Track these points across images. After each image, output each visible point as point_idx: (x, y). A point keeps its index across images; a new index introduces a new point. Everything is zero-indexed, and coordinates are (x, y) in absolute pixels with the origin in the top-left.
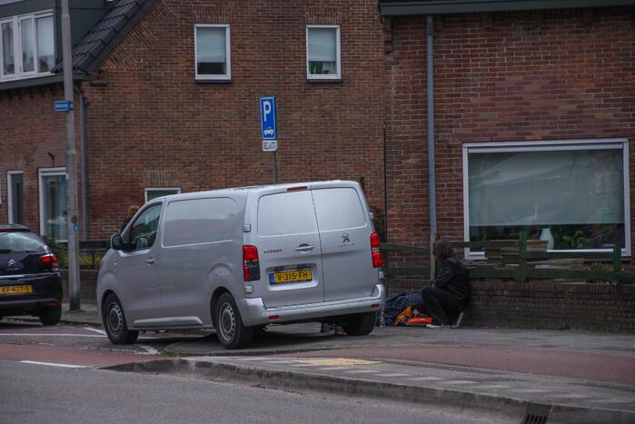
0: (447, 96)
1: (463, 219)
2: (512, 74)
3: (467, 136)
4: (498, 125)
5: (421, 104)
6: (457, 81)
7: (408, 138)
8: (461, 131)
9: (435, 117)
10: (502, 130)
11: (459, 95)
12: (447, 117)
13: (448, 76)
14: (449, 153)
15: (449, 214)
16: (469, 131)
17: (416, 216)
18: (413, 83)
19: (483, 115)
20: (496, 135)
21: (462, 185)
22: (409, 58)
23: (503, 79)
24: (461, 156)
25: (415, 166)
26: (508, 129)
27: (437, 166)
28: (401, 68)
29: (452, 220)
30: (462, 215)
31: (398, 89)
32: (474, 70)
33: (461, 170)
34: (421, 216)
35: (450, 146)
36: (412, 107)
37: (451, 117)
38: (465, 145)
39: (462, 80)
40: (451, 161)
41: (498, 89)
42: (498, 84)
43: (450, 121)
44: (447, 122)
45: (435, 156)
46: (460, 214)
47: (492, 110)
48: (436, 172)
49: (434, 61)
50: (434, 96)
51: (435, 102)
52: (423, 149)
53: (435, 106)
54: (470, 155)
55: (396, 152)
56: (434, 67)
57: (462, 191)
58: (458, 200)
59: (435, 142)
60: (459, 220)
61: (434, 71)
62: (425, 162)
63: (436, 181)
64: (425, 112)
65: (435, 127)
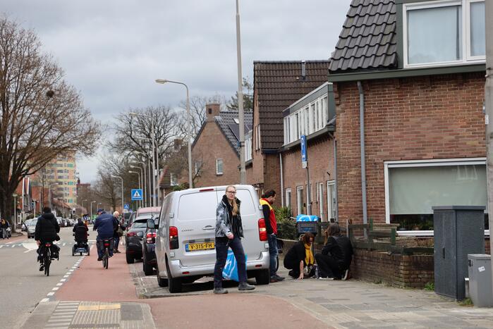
0: (373, 131)
1: (385, 210)
2: (414, 117)
3: (386, 157)
4: (406, 149)
5: (357, 136)
6: (380, 122)
7: (350, 158)
8: (383, 153)
9: (365, 145)
10: (407, 153)
11: (381, 131)
12: (374, 145)
13: (374, 119)
14: (375, 167)
15: (375, 207)
16: (387, 153)
17: (355, 208)
18: (353, 123)
19: (396, 143)
20: (404, 156)
21: (384, 188)
22: (351, 108)
23: (408, 121)
24: (383, 169)
25: (355, 176)
26: (412, 152)
27: (366, 176)
28: (345, 115)
29: (378, 210)
30: (385, 207)
31: (344, 128)
32: (390, 115)
33: (383, 178)
34: (358, 207)
35: (375, 164)
36: (353, 139)
37: (377, 145)
38: (385, 162)
39: (383, 122)
40: (377, 172)
41: (405, 127)
42: (405, 124)
43: (376, 148)
44: (374, 148)
45: (366, 170)
46: (382, 207)
47: (401, 140)
48: (366, 180)
49: (365, 110)
50: (365, 132)
51: (365, 135)
52: (358, 165)
53: (365, 138)
54: (389, 168)
55: (343, 168)
56: (365, 113)
57: (384, 192)
58: (381, 198)
59: (366, 161)
60: (381, 210)
61: (365, 116)
62: (360, 173)
63: (367, 186)
64: (360, 142)
65: (365, 151)
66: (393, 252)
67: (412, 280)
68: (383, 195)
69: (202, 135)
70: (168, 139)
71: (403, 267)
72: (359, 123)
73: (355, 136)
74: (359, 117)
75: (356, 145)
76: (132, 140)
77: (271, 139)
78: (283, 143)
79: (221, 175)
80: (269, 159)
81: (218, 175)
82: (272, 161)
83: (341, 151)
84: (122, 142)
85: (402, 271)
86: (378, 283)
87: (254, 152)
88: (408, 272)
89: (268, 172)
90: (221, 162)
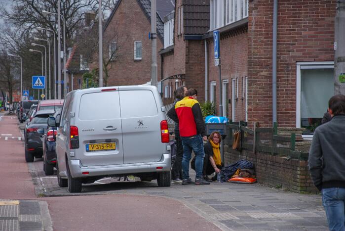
0: (287, 30)
1: (295, 113)
2: (329, 16)
3: (299, 57)
4: (319, 50)
5: (269, 35)
6: (294, 20)
7: (261, 58)
8: (296, 54)
9: (278, 44)
10: (321, 54)
11: (294, 30)
12: (287, 44)
13: (288, 17)
14: (286, 68)
15: (286, 110)
16: (300, 54)
17: (266, 110)
18: (266, 21)
19: (310, 43)
20: (317, 57)
21: (295, 90)
22: (264, 5)
23: (323, 19)
24: (295, 71)
25: (266, 77)
26: (326, 53)
27: (278, 77)
28: (258, 12)
29: (288, 113)
30: (295, 110)
31: (256, 25)
32: (305, 13)
33: (295, 80)
34: (268, 110)
35: (288, 64)
36: (265, 38)
37: (289, 44)
38: (298, 63)
39: (297, 20)
40: (288, 74)
41: (320, 26)
42: (320, 23)
43: (289, 48)
44: (286, 48)
45: (278, 71)
46: (293, 110)
47: (316, 40)
48: (277, 81)
49: (278, 8)
50: (278, 31)
51: (278, 34)
52: (269, 66)
53: (278, 38)
54: (301, 70)
55: (253, 68)
56: (278, 11)
57: (295, 94)
58: (292, 100)
59: (277, 62)
60: (292, 113)
61: (278, 14)
62: (271, 74)
63: (278, 87)
64: (272, 41)
65: (278, 51)
66: (292, 157)
67: (308, 185)
68: (293, 98)
69: (118, 12)
70: (79, 10)
71: (299, 172)
72: (272, 21)
73: (268, 34)
74: (272, 14)
75: (268, 45)
76: (33, 10)
77: (195, 23)
78: (209, 28)
79: (140, 61)
80: (193, 46)
81: (136, 61)
82: (196, 48)
83: (252, 51)
84: (22, 12)
85: (298, 176)
86: (279, 188)
87: (176, 37)
88: (304, 177)
89: (191, 61)
90: (140, 45)
